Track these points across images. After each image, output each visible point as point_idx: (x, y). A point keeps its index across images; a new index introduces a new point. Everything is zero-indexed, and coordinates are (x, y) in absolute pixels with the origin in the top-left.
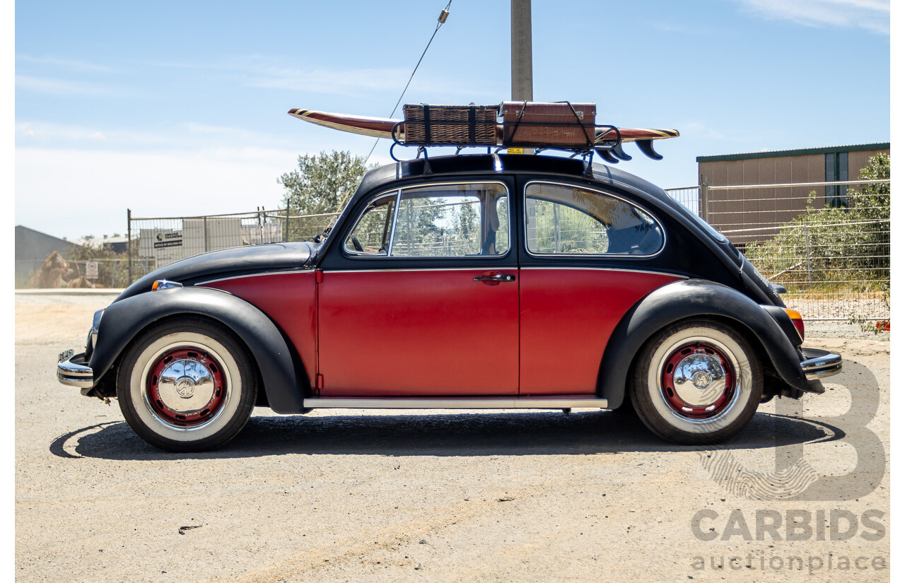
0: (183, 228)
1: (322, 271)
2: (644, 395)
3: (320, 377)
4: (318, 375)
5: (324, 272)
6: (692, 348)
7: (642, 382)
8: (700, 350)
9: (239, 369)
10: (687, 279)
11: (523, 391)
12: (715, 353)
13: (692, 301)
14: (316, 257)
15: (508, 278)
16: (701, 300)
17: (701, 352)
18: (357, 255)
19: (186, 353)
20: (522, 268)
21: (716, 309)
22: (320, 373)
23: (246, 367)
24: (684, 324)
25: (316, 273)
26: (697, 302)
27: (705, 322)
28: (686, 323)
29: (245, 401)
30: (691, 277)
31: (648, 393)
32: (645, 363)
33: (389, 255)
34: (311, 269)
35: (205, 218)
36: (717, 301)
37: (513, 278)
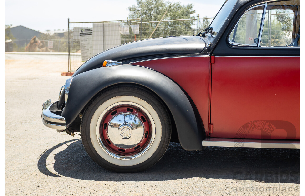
0: (93, 27)
1: (215, 56)
3: (212, 126)
4: (210, 124)
5: (216, 57)
9: (161, 121)
14: (210, 46)
18: (237, 46)
19: (126, 108)
22: (211, 123)
23: (165, 119)
25: (210, 57)
29: (164, 141)
33: (259, 46)
34: (207, 55)
35: (103, 22)
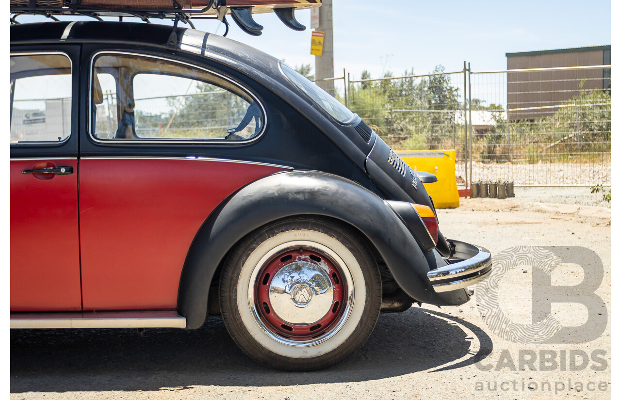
0: (46, 108)
2: (232, 312)
6: (293, 255)
7: (230, 297)
8: (303, 257)
10: (292, 170)
11: (87, 305)
12: (323, 260)
13: (290, 197)
15: (63, 170)
16: (300, 197)
17: (305, 260)
20: (81, 158)
21: (319, 208)
24: (282, 225)
26: (296, 199)
27: (308, 223)
28: (285, 225)
30: (296, 168)
31: (237, 309)
32: (233, 273)
35: (62, 99)
36: (322, 197)
37: (70, 170)
